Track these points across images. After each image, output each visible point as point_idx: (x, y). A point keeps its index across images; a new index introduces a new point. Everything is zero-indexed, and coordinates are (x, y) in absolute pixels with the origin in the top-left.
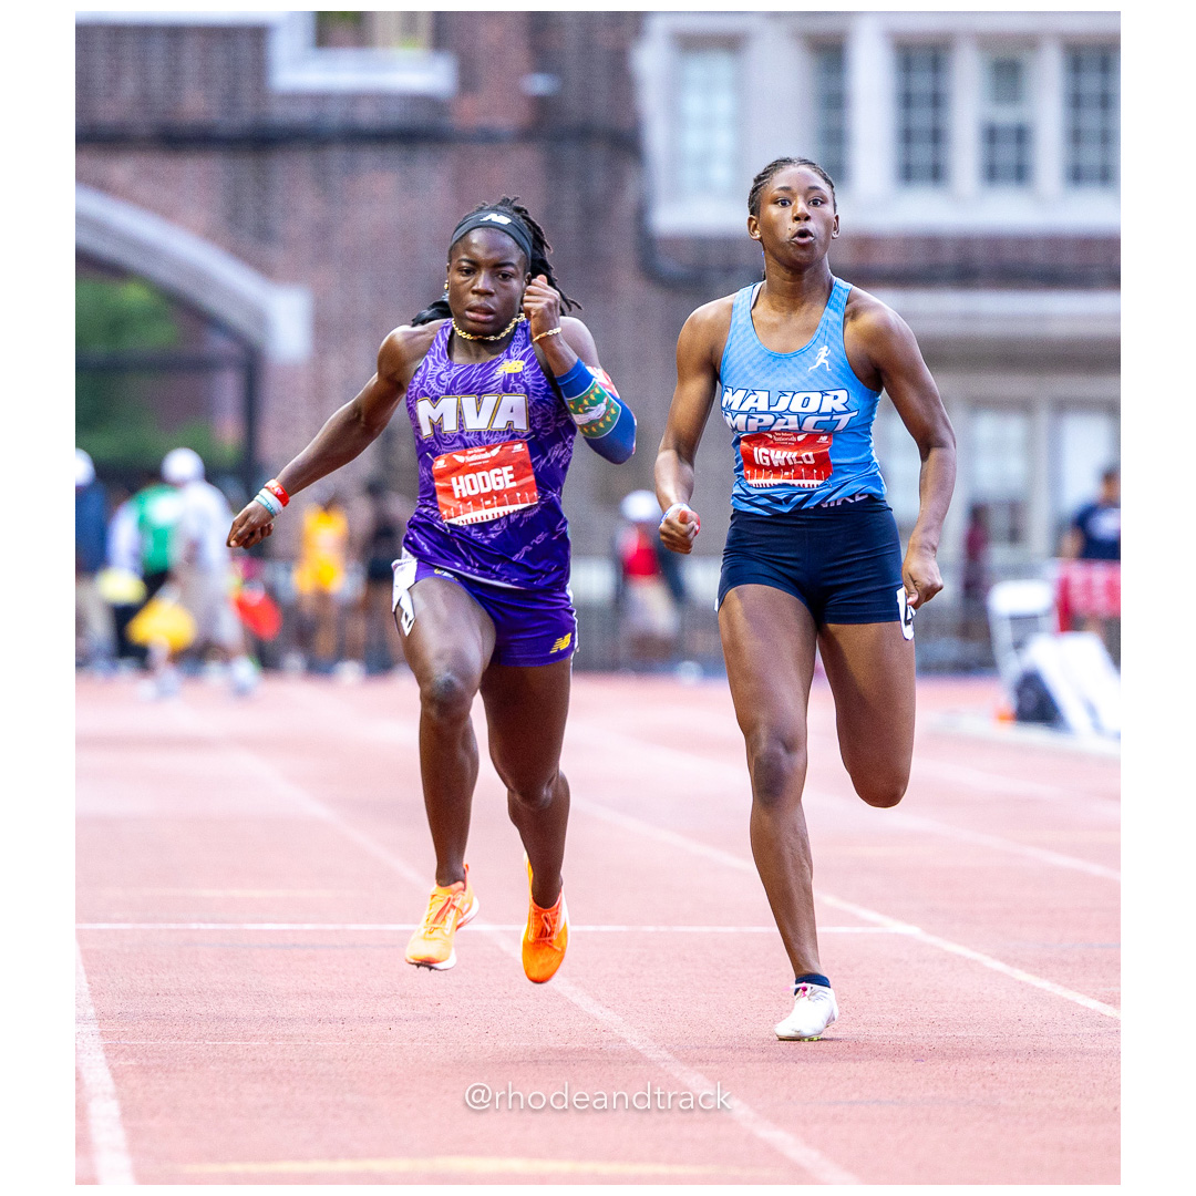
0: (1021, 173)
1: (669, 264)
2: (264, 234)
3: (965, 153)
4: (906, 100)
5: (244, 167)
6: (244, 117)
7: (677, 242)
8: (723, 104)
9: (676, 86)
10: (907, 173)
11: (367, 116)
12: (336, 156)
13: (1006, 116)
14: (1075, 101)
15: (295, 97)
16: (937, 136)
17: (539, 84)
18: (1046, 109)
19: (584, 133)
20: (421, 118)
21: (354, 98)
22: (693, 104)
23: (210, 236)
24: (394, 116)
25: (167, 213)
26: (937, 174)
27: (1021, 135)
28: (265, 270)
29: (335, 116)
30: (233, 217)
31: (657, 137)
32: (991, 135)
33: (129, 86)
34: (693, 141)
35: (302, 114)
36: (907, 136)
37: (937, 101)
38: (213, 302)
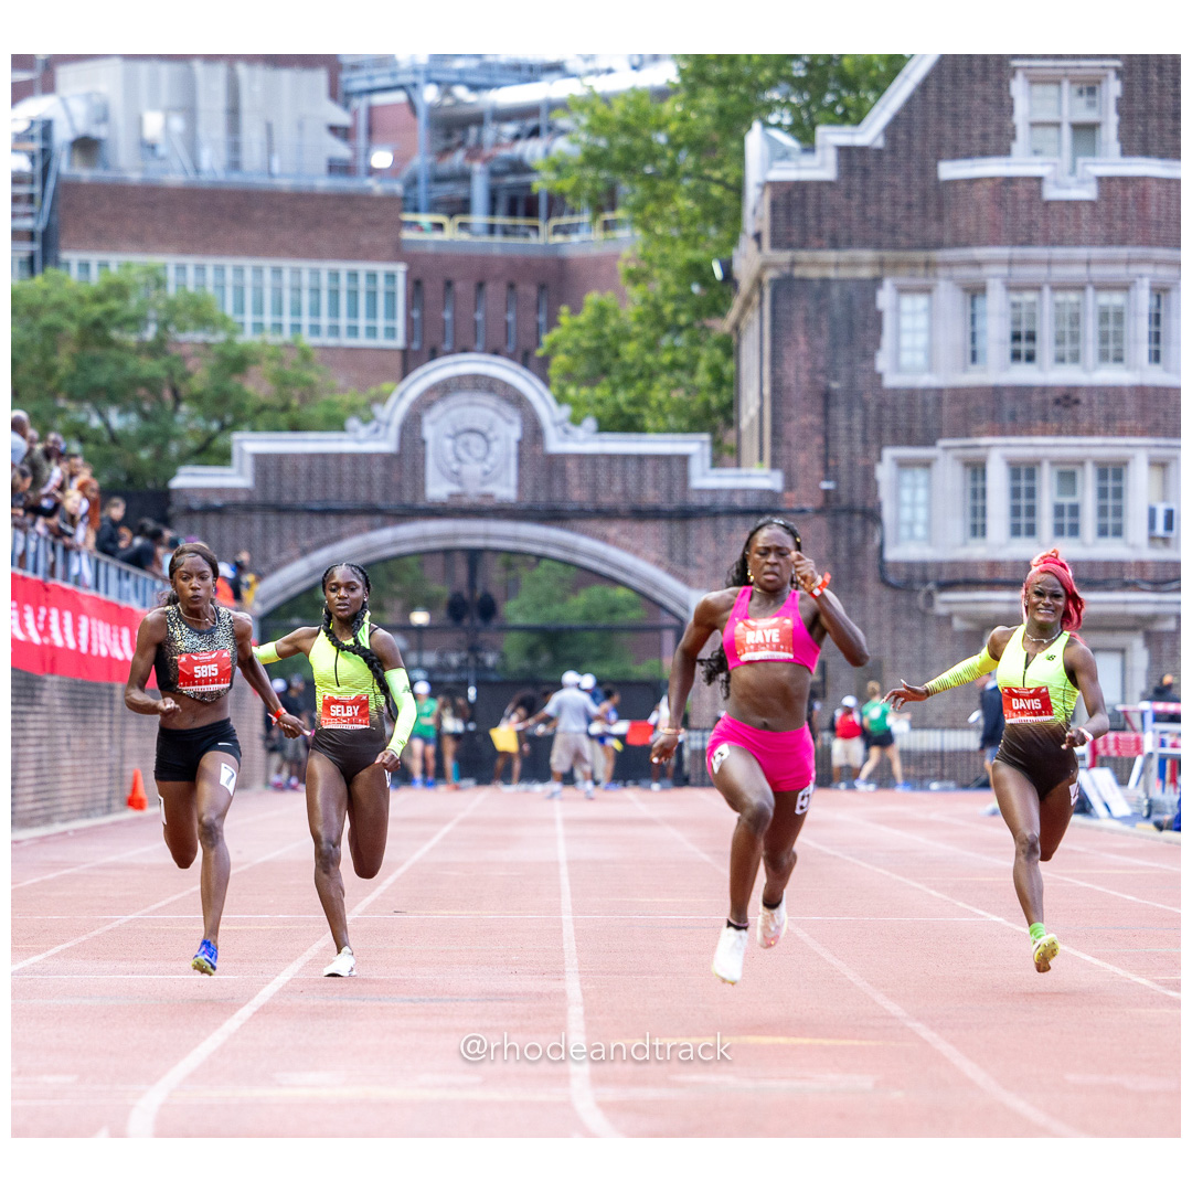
0: (1075, 530)
1: (892, 578)
2: (686, 563)
3: (1046, 521)
4: (1015, 493)
5: (677, 526)
6: (677, 502)
7: (896, 564)
8: (921, 494)
9: (898, 486)
10: (1015, 531)
11: (738, 501)
12: (723, 522)
13: (1067, 501)
14: (1102, 493)
15: (701, 491)
16: (1031, 511)
17: (825, 485)
18: (1087, 496)
19: (850, 510)
20: (767, 502)
21: (733, 491)
22: (906, 495)
23: (658, 563)
24: (752, 502)
25: (636, 552)
26: (1031, 531)
27: (1075, 510)
28: (687, 581)
29: (723, 500)
30: (671, 555)
31: (887, 513)
32: (1059, 510)
33: (617, 488)
34: (906, 513)
35: (706, 501)
36: (1015, 511)
37: (1031, 493)
38: (659, 596)
